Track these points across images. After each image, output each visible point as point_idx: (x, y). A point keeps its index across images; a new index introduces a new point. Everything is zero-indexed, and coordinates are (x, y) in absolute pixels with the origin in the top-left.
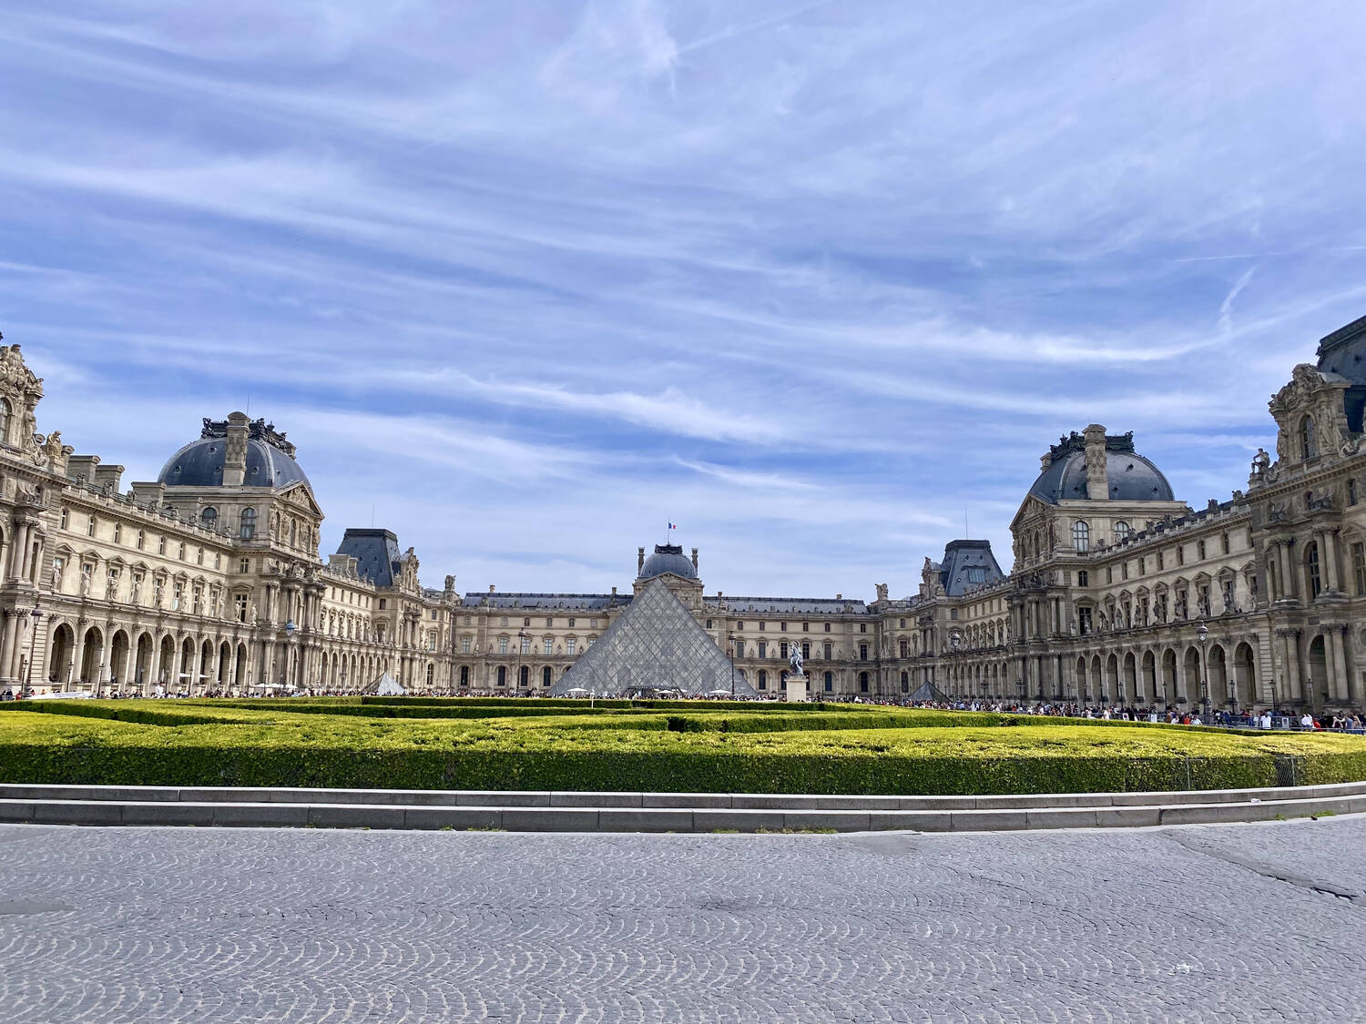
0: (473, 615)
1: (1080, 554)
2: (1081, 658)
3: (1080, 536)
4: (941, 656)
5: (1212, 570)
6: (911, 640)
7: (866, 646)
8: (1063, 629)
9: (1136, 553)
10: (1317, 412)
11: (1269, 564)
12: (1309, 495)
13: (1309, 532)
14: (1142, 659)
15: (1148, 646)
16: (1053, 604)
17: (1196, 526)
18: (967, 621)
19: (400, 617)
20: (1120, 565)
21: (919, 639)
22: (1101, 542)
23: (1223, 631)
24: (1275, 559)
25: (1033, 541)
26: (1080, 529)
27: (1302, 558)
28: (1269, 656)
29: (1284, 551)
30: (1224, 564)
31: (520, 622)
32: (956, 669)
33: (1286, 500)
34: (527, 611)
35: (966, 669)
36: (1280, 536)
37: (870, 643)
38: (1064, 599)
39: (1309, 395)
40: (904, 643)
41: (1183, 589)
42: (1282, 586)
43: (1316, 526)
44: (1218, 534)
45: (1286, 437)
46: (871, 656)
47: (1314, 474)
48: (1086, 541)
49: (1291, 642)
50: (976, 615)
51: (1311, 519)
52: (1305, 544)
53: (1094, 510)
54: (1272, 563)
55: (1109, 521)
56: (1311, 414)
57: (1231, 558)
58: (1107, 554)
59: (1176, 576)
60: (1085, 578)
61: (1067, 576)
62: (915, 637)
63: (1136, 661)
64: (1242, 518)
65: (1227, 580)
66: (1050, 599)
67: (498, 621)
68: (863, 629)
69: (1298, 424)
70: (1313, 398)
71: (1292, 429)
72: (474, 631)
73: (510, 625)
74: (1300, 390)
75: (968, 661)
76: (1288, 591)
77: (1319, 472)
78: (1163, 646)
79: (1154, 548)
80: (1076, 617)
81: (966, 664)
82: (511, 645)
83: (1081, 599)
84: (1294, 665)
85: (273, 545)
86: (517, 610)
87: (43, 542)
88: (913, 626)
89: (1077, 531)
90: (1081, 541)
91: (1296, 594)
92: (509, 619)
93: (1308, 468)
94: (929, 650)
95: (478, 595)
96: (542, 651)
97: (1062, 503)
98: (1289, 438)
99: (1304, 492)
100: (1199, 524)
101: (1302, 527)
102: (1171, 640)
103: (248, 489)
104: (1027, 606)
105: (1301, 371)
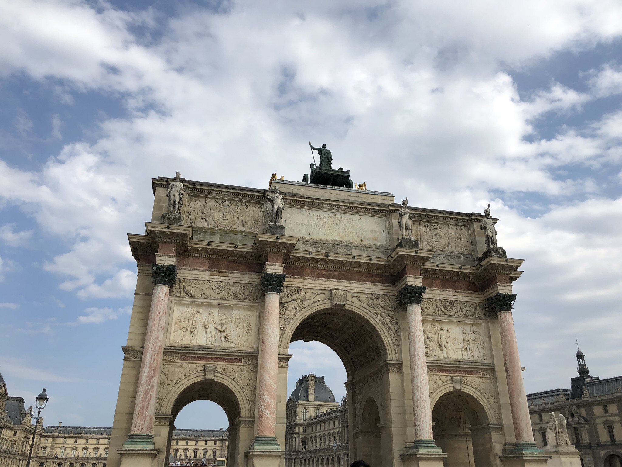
0: (50, 437)
1: (304, 421)
3: (304, 414)
8: (297, 449)
11: (343, 432)
15: (317, 456)
16: (294, 439)
19: (23, 439)
20: (315, 426)
22: (311, 416)
25: (290, 414)
26: (305, 411)
31: (72, 441)
34: (77, 435)
36: (345, 424)
38: (297, 437)
41: (330, 436)
42: (345, 440)
48: (306, 416)
53: (309, 405)
55: (314, 409)
58: (312, 421)
60: (305, 429)
61: (299, 428)
67: (61, 440)
71: (349, 391)
72: (49, 445)
73: (67, 442)
80: (302, 444)
82: (66, 452)
83: (303, 437)
86: (72, 435)
89: (304, 412)
90: (304, 416)
92: (67, 439)
95: (53, 427)
96: (81, 456)
97: (299, 402)
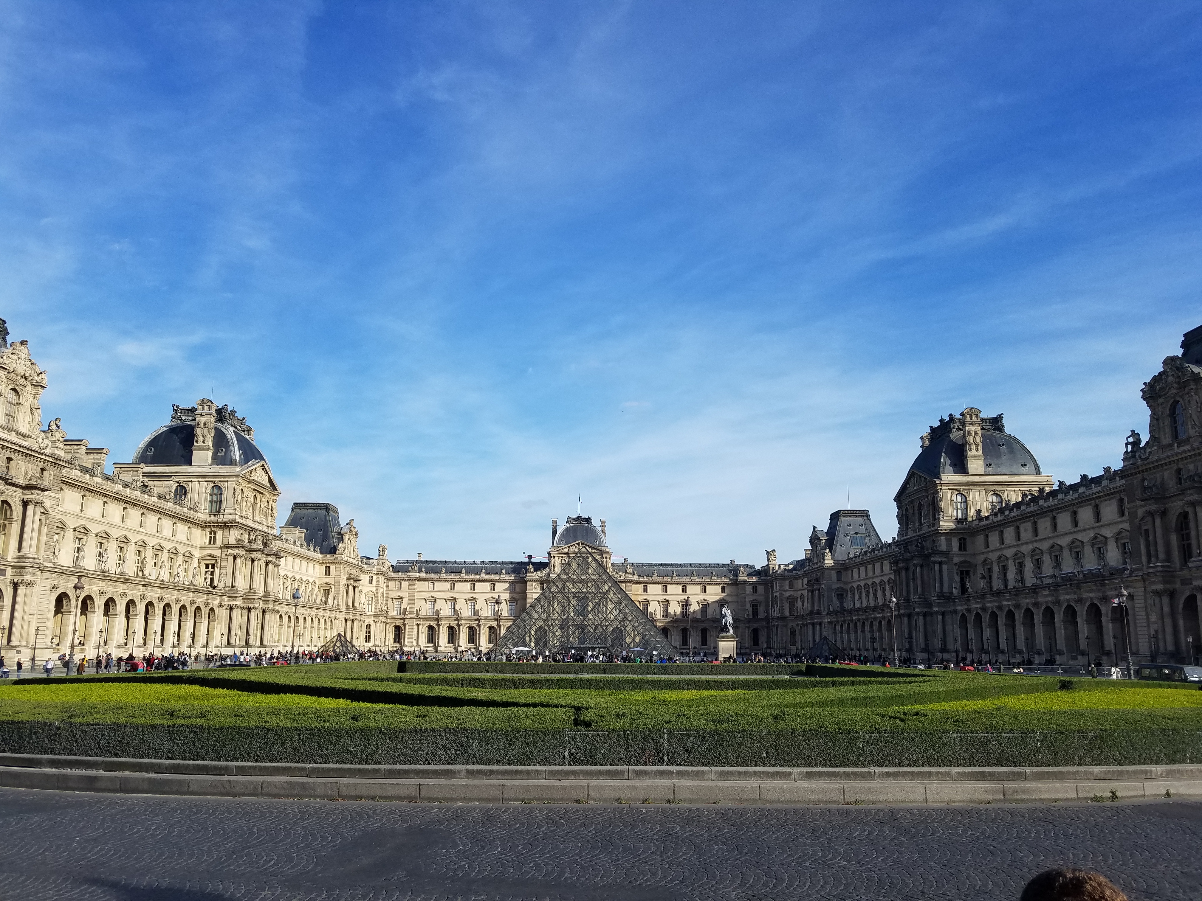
0: (404, 580)
1: (959, 522)
2: (963, 615)
3: (960, 507)
4: (827, 614)
5: (1085, 537)
6: (799, 600)
7: (757, 606)
8: (946, 589)
9: (1013, 521)
10: (1186, 398)
11: (1143, 532)
12: (1179, 471)
13: (1181, 503)
14: (1022, 615)
15: (1027, 604)
16: (937, 567)
17: (1069, 498)
18: (851, 582)
19: (344, 582)
20: (997, 532)
21: (806, 599)
22: (979, 512)
23: (1099, 590)
24: (1149, 527)
25: (916, 512)
26: (959, 500)
27: (1174, 525)
28: (1144, 613)
29: (1158, 521)
30: (1096, 531)
31: (447, 585)
32: (842, 625)
33: (1158, 476)
34: (452, 576)
35: (852, 625)
36: (1154, 507)
37: (760, 602)
38: (946, 563)
39: (1179, 383)
40: (792, 601)
41: (1058, 553)
42: (1156, 550)
43: (1189, 498)
44: (1090, 504)
45: (1157, 420)
46: (761, 615)
47: (1185, 452)
48: (965, 511)
49: (1166, 600)
50: (859, 577)
51: (1183, 492)
52: (1177, 513)
53: (971, 484)
54: (1147, 531)
55: (984, 492)
56: (1181, 400)
57: (1101, 526)
58: (985, 522)
59: (1051, 542)
60: (965, 544)
61: (949, 542)
62: (802, 596)
63: (1017, 617)
64: (1112, 491)
65: (1100, 546)
66: (934, 563)
67: (425, 586)
68: (755, 590)
69: (1168, 409)
70: (1183, 386)
71: (1162, 413)
72: (405, 594)
73: (437, 589)
74: (1170, 379)
75: (854, 618)
76: (1162, 555)
77: (1189, 451)
78: (1042, 605)
79: (1030, 517)
80: (957, 578)
81: (852, 620)
82: (438, 607)
83: (961, 563)
84: (1168, 622)
85: (238, 520)
86: (443, 576)
87: (47, 518)
88: (800, 587)
89: (957, 502)
90: (960, 511)
91: (1168, 557)
92: (437, 584)
93: (1178, 447)
94: (816, 608)
95: (407, 562)
96: (465, 613)
97: (943, 478)
98: (1160, 421)
99: (1175, 467)
100: (1072, 496)
101: (1173, 499)
102: (1050, 599)
103: (216, 469)
104: (912, 568)
105: (1170, 361)
